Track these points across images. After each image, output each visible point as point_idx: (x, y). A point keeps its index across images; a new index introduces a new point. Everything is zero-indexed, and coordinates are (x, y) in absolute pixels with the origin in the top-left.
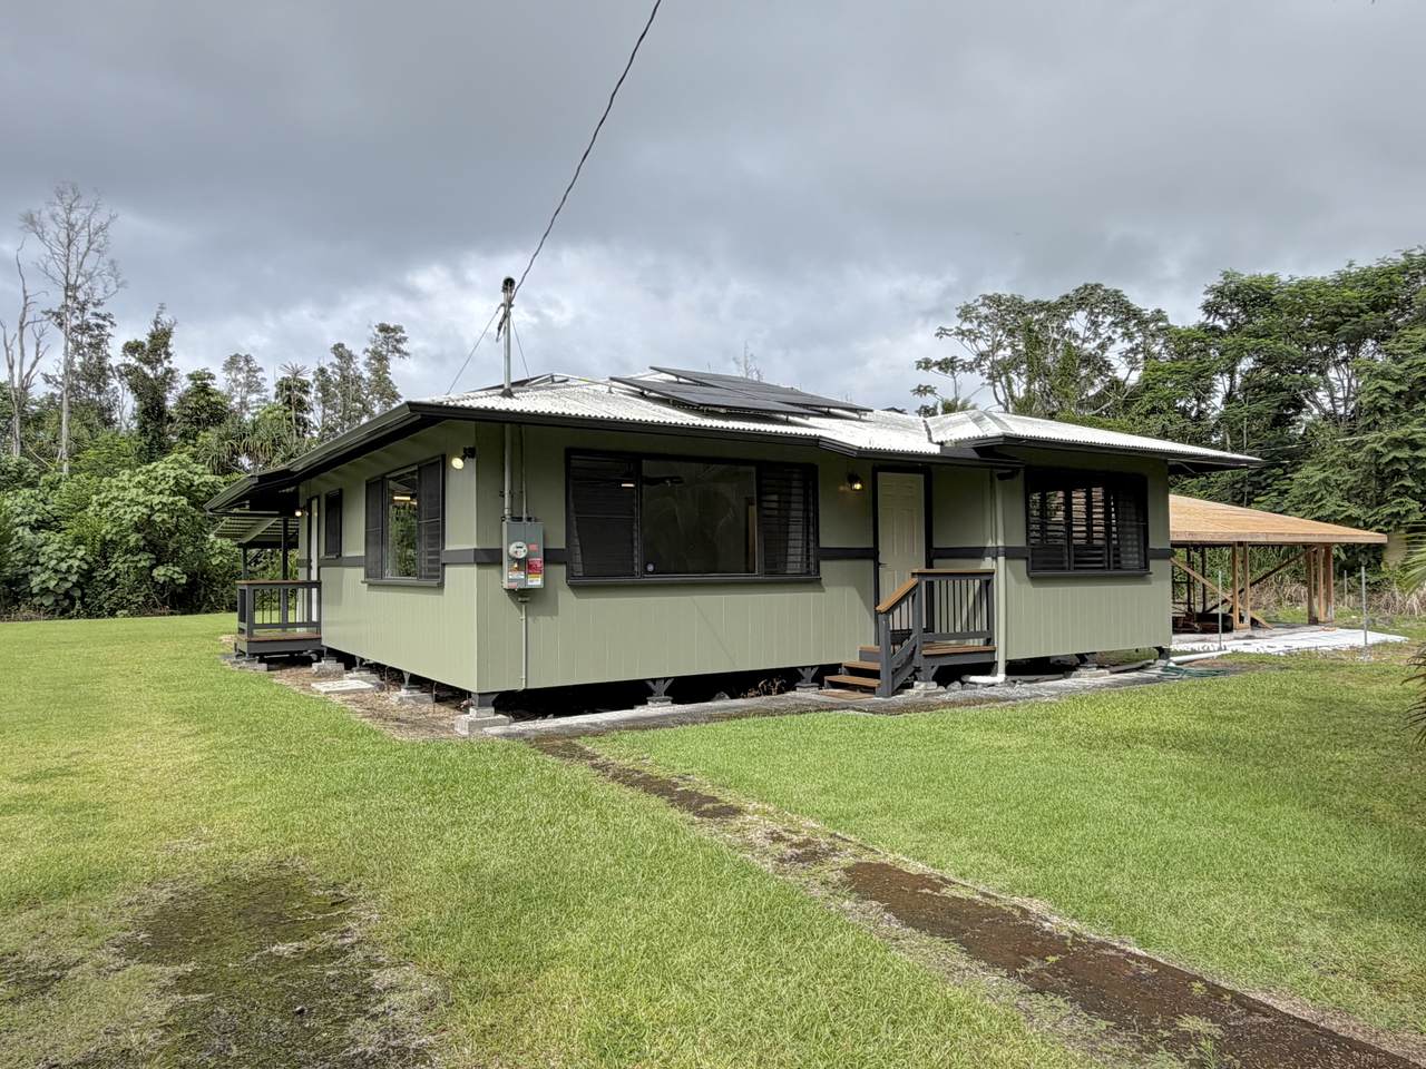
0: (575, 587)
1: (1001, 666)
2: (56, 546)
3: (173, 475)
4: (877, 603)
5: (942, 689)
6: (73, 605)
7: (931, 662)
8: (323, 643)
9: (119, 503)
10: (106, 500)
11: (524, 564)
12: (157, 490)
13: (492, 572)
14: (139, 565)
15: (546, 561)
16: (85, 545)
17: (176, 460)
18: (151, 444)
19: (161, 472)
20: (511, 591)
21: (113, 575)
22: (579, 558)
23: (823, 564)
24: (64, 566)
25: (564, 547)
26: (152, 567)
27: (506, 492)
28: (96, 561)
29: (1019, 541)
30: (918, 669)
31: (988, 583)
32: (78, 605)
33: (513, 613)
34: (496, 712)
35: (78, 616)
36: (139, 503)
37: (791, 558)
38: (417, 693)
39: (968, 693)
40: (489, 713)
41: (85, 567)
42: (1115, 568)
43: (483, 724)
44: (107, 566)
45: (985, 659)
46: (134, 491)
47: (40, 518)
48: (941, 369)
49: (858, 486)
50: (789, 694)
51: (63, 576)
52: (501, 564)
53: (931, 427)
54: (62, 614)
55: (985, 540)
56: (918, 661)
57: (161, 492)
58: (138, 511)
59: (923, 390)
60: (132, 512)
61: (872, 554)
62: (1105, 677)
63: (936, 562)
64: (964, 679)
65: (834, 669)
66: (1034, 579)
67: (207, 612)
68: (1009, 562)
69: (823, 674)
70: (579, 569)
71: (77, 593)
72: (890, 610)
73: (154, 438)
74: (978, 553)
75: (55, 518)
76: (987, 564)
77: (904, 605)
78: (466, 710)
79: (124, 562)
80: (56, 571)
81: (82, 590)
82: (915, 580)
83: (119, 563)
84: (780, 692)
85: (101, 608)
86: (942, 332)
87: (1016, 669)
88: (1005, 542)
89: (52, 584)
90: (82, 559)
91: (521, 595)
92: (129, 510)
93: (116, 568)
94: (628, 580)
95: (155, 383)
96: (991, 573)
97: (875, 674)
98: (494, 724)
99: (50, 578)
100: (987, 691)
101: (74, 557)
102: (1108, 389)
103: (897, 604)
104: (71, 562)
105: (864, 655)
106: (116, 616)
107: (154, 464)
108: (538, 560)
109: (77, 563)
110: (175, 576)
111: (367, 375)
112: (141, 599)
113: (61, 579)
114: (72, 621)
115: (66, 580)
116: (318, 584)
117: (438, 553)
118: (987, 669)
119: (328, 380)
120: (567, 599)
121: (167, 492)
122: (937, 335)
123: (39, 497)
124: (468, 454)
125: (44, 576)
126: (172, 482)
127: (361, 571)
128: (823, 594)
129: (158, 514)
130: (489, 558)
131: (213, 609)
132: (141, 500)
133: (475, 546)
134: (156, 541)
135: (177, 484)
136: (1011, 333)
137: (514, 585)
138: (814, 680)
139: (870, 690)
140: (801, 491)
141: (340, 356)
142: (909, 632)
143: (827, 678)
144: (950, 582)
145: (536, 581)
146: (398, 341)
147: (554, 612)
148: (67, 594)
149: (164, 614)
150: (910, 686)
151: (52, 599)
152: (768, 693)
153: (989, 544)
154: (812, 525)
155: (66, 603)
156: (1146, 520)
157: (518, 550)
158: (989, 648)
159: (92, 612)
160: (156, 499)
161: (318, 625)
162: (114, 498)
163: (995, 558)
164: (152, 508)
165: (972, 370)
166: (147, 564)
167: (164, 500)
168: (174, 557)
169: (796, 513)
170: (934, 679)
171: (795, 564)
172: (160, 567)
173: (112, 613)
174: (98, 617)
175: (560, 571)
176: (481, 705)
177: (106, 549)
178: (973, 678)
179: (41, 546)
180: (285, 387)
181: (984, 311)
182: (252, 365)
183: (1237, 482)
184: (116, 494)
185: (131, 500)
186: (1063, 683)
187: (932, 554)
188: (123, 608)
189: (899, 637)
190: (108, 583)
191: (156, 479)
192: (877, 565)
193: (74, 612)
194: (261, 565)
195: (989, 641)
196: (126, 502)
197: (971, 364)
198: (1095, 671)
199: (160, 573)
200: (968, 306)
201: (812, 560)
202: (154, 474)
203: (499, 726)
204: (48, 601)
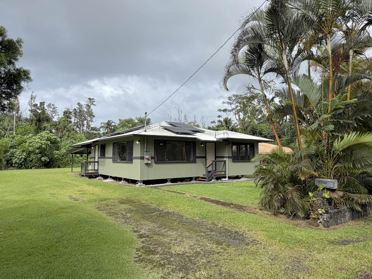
0: (156, 163)
1: (227, 177)
2: (18, 152)
3: (47, 136)
4: (206, 166)
5: (217, 181)
6: (22, 166)
7: (215, 176)
8: (99, 174)
9: (34, 143)
10: (31, 142)
11: (148, 159)
12: (43, 140)
13: (142, 160)
14: (38, 157)
15: (151, 159)
16: (25, 152)
17: (47, 133)
18: (37, 128)
19: (44, 135)
20: (146, 164)
21: (31, 159)
22: (156, 158)
23: (197, 159)
24: (20, 157)
25: (154, 156)
26: (41, 157)
27: (145, 147)
28: (27, 156)
29: (231, 155)
30: (213, 177)
31: (225, 162)
32: (23, 166)
33: (146, 167)
34: (143, 184)
35: (23, 169)
36: (39, 143)
37: (191, 158)
38: (125, 182)
39: (221, 181)
40: (142, 184)
41: (25, 157)
42: (248, 160)
43: (141, 185)
44: (30, 157)
45: (224, 176)
46: (38, 140)
47: (11, 145)
48: (223, 111)
49: (203, 145)
50: (191, 182)
51: (20, 159)
52: (144, 159)
53: (216, 134)
54: (19, 168)
55: (225, 155)
56: (213, 176)
57: (44, 140)
58: (39, 145)
59: (219, 116)
60: (37, 145)
61: (205, 157)
62: (246, 179)
63: (217, 159)
64: (221, 179)
65: (198, 177)
66: (233, 162)
67: (53, 168)
68: (229, 159)
69: (197, 178)
70: (156, 160)
71: (23, 163)
72: (208, 167)
73: (39, 126)
74: (223, 157)
75: (14, 145)
76: (225, 159)
77: (210, 166)
78: (137, 183)
79: (34, 156)
80: (18, 158)
81: (24, 163)
82: (212, 162)
83: (33, 156)
84: (189, 181)
85: (28, 167)
86: (224, 103)
87: (229, 178)
88: (228, 155)
89: (18, 161)
90: (25, 156)
91: (147, 164)
92: (36, 144)
93: (32, 158)
94: (164, 162)
95: (40, 114)
96: (226, 161)
97: (205, 178)
98: (143, 185)
99: (17, 160)
100: (225, 181)
101: (23, 155)
102: (262, 117)
103: (209, 166)
104: (22, 156)
105: (204, 175)
106: (32, 169)
107: (42, 133)
108: (150, 158)
109: (24, 156)
110: (47, 159)
111: (86, 110)
112: (38, 165)
113: (19, 160)
114: (22, 170)
115: (21, 160)
116: (98, 162)
117: (132, 157)
118: (225, 177)
119: (76, 112)
120: (154, 165)
121: (45, 140)
122: (222, 103)
123: (10, 140)
124: (139, 141)
125: (16, 159)
126: (46, 138)
127: (112, 160)
128: (196, 164)
129: (43, 145)
130: (142, 158)
131: (54, 167)
132: (40, 142)
133: (140, 156)
134: (42, 151)
135: (48, 138)
136: (240, 104)
137: (146, 163)
138: (195, 179)
139: (205, 181)
140: (193, 148)
141: (79, 106)
142: (211, 171)
143: (197, 179)
144: (218, 163)
145: (150, 162)
146: (93, 102)
147: (152, 167)
148: (21, 164)
149: (43, 168)
150: (211, 180)
151: (17, 165)
152: (187, 181)
153: (225, 156)
154: (195, 152)
155: (20, 166)
156: (254, 151)
157: (147, 157)
158: (225, 174)
159: (27, 168)
160: (43, 142)
161: (98, 170)
162: (33, 141)
163: (226, 158)
164: (42, 144)
165: (231, 112)
166: (40, 157)
167: (45, 142)
168: (46, 155)
169: (192, 150)
170: (215, 179)
171: (192, 159)
172: (43, 157)
173: (31, 168)
174: (28, 169)
175: (153, 160)
176: (141, 182)
177: (29, 153)
178: (222, 179)
179: (15, 152)
180: (65, 113)
181: (234, 98)
182: (55, 106)
183: (287, 140)
184: (33, 140)
185: (37, 142)
186: (239, 180)
187: (216, 157)
188: (33, 167)
189: (209, 172)
190: (30, 161)
191: (42, 137)
192: (206, 159)
193: (22, 168)
194: (64, 157)
195: (225, 173)
196: (36, 142)
197: (230, 110)
198: (244, 178)
199: (43, 159)
200: (230, 97)
201: (195, 158)
202: (42, 136)
203: (144, 186)
204: (16, 165)
